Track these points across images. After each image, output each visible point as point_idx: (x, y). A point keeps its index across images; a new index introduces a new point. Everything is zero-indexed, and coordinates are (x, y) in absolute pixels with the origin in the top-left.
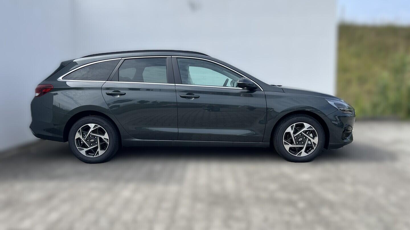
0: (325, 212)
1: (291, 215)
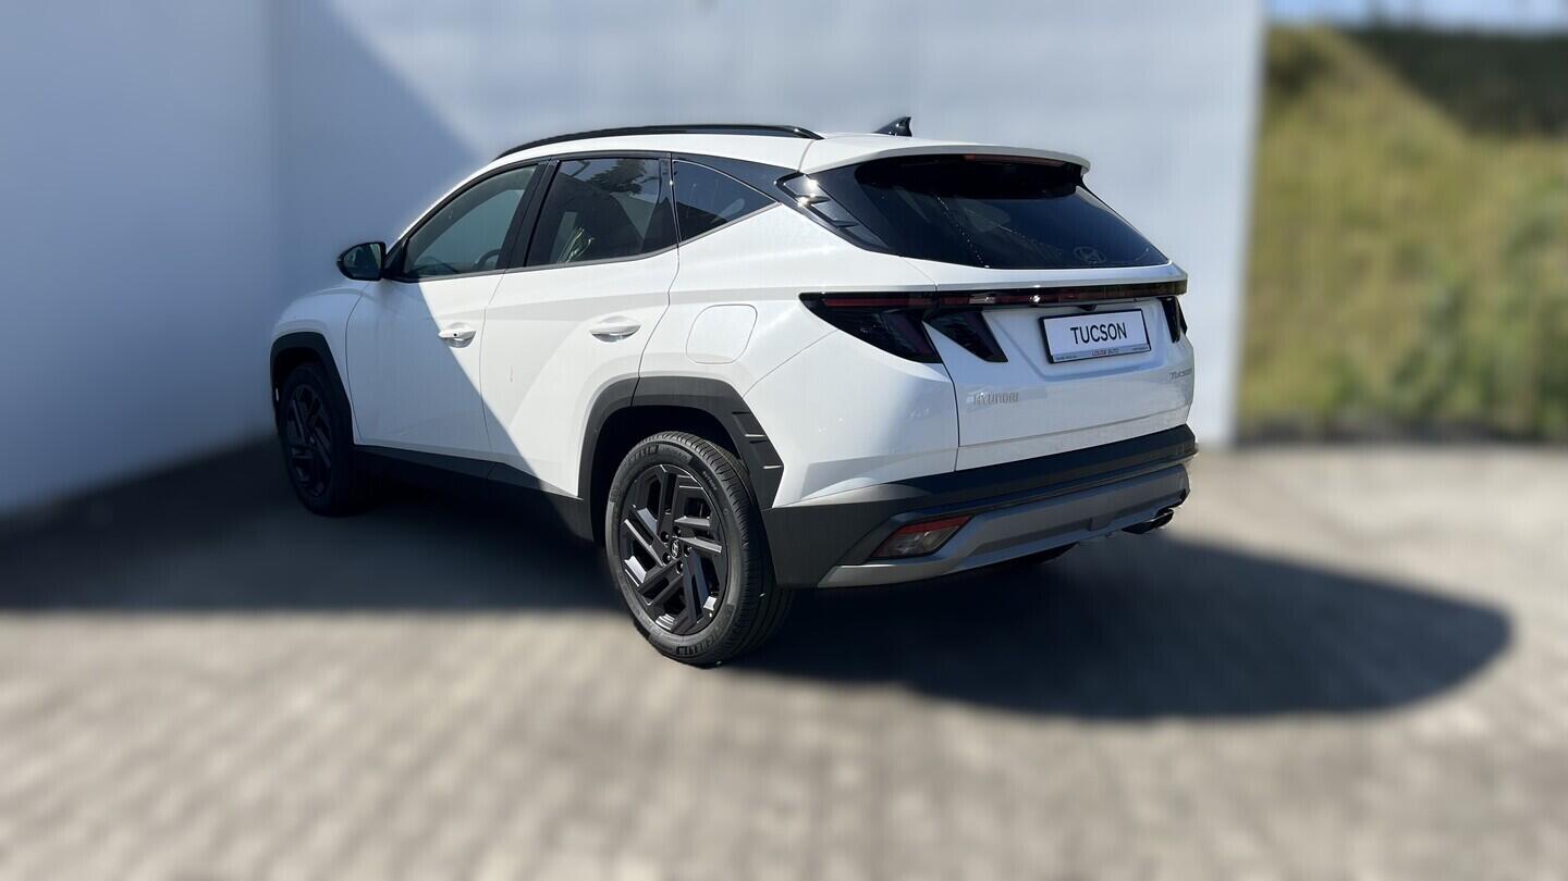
1: (784, 810)
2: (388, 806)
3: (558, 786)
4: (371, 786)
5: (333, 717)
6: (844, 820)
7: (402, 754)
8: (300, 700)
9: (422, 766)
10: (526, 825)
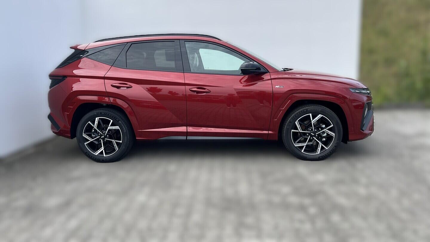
1: (301, 222)
2: (186, 228)
3: (231, 217)
4: (177, 222)
5: (153, 202)
6: (320, 223)
7: (180, 211)
8: (141, 198)
9: (188, 214)
10: (229, 230)
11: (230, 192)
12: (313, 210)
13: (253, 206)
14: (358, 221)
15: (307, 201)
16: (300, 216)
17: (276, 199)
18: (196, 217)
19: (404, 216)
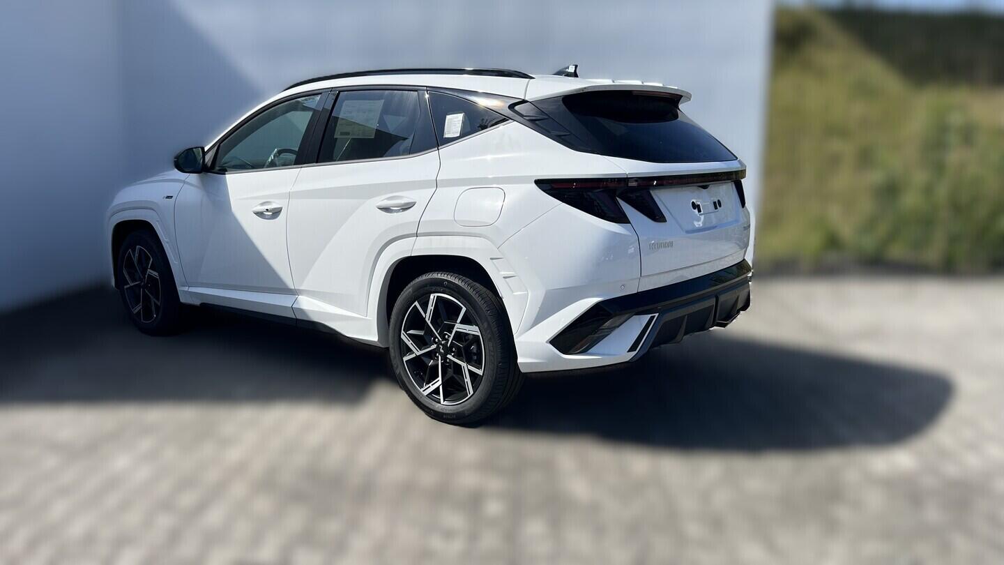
0: (535, 528)
1: (449, 534)
2: (174, 537)
3: (295, 520)
4: (165, 522)
5: (143, 473)
7: (188, 499)
8: (121, 462)
9: (201, 508)
11: (336, 455)
12: (494, 508)
13: (365, 493)
14: (578, 539)
15: (495, 484)
16: (454, 520)
17: (429, 478)
18: (214, 516)
19: (694, 529)
